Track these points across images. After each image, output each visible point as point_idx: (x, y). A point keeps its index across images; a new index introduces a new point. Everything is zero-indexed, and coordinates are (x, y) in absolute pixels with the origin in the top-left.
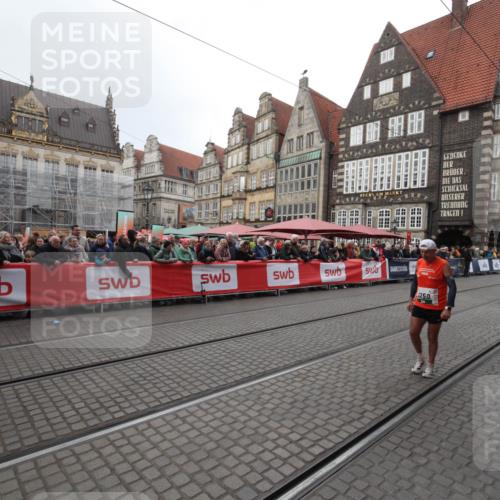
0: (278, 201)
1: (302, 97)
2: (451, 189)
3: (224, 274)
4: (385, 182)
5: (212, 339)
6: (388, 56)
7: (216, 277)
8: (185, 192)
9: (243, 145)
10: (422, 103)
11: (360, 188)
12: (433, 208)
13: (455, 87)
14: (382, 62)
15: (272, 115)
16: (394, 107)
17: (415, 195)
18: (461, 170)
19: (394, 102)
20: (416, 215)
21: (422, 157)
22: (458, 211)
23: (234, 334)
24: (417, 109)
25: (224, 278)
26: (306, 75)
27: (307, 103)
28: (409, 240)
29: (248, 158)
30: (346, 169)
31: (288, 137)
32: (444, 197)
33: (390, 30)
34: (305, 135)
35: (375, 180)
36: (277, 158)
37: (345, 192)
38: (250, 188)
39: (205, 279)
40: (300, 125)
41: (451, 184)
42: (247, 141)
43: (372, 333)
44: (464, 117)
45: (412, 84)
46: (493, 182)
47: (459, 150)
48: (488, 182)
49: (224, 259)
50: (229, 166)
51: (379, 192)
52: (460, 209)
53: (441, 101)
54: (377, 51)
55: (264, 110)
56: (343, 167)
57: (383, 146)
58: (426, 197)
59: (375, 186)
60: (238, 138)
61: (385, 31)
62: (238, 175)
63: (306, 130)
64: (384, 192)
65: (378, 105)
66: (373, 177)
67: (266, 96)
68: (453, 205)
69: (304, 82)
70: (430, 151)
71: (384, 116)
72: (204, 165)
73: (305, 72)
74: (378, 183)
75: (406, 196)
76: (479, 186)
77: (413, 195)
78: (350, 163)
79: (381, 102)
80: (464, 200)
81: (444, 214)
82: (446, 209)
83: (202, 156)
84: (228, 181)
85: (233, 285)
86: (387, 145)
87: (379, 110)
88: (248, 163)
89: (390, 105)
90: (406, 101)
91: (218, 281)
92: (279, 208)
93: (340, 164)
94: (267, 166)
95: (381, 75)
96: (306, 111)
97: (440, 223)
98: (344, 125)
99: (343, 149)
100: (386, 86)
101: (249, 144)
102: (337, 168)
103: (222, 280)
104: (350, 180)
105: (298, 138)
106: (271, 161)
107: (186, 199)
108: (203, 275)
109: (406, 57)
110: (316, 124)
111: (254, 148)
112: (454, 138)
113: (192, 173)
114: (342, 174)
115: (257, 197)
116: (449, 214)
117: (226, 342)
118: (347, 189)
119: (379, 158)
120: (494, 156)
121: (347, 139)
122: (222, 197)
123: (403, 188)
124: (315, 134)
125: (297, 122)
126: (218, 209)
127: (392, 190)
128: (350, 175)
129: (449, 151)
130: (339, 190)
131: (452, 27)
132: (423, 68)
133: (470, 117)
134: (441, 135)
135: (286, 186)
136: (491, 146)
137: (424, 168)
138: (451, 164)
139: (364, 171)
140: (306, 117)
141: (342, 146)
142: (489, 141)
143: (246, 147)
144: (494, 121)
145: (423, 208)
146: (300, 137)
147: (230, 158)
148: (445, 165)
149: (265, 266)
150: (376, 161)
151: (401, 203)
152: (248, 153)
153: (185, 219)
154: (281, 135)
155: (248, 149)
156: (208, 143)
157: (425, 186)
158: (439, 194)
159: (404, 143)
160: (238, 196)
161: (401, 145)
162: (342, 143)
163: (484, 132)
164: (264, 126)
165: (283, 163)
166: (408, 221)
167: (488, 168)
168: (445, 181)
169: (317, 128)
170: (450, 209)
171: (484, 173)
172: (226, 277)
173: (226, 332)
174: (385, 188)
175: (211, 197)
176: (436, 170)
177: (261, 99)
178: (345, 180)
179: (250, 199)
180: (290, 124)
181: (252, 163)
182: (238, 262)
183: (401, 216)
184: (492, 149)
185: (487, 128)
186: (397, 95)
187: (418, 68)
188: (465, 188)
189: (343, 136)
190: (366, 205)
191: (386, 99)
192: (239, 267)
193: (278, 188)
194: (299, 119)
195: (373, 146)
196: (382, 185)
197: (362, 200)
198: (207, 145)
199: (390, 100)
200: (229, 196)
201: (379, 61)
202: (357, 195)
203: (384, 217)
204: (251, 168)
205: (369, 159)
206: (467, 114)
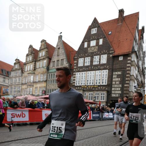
0: (48, 87)
1: (59, 44)
2: (116, 86)
3: (22, 114)
4: (92, 82)
5: (16, 139)
6: (94, 31)
7: (18, 115)
8: (4, 81)
9: (33, 62)
10: (106, 51)
11: (82, 84)
12: (109, 93)
13: (118, 47)
14: (92, 33)
15: (46, 50)
16: (96, 52)
17: (103, 88)
18: (120, 79)
19: (96, 50)
20: (103, 96)
21: (105, 73)
22: (118, 95)
23: (27, 138)
24: (104, 54)
25: (23, 115)
26: (61, 34)
27: (61, 46)
28: (100, 104)
29: (35, 68)
30: (76, 76)
31: (53, 60)
32: (113, 89)
33: (95, 20)
34: (60, 60)
35: (88, 81)
36: (48, 69)
37: (76, 85)
38: (35, 81)
39: (13, 116)
40: (58, 56)
41: (116, 84)
42: (34, 60)
43: (85, 136)
44: (121, 58)
45: (103, 43)
46: (130, 84)
47: (119, 71)
48: (129, 84)
49: (23, 107)
50: (26, 71)
51: (89, 86)
52: (119, 94)
53: (113, 52)
54: (90, 28)
55: (43, 47)
56: (75, 74)
57: (91, 67)
58: (106, 89)
59: (88, 83)
60: (30, 58)
61: (93, 21)
62: (30, 74)
63: (61, 58)
64: (91, 86)
65: (90, 51)
66: (87, 79)
67: (43, 41)
68: (116, 92)
69: (60, 37)
70: (109, 71)
71: (92, 55)
72: (14, 69)
73: (61, 33)
74: (89, 82)
75: (99, 88)
76: (125, 85)
77: (102, 87)
78: (78, 73)
79: (91, 50)
80: (120, 91)
81: (113, 95)
82: (114, 94)
83: (13, 65)
84: (25, 77)
85: (26, 119)
86: (92, 67)
87: (90, 53)
88: (35, 70)
89: (94, 51)
90: (101, 50)
91: (20, 117)
92: (48, 90)
93: (74, 73)
94: (43, 72)
95: (91, 38)
96: (61, 50)
97: (111, 99)
98: (76, 57)
99: (75, 67)
100: (93, 43)
101: (35, 62)
102: (73, 75)
103: (21, 116)
104: (78, 80)
105: (57, 61)
106: (45, 70)
107: (5, 84)
108: (12, 114)
109: (101, 33)
110: (65, 56)
111: (38, 64)
112: (117, 66)
113: (8, 72)
114: (75, 77)
115: (38, 85)
116: (115, 96)
117: (23, 140)
118: (76, 84)
119: (89, 72)
120: (131, 75)
121: (77, 63)
122: (22, 84)
123: (98, 85)
124: (64, 60)
125: (57, 54)
126: (20, 90)
127: (94, 85)
128: (78, 78)
129: (116, 71)
130: (73, 84)
131: (118, 23)
132: (107, 38)
133: (123, 59)
134: (113, 65)
135: (51, 81)
136: (130, 70)
137: (106, 77)
138: (116, 76)
139: (83, 77)
140: (60, 52)
141: (75, 66)
142: (129, 68)
143: (34, 62)
144: (131, 61)
145: (105, 93)
146: (58, 61)
147: (26, 67)
148: (114, 76)
149: (42, 111)
150: (88, 73)
151: (97, 91)
152: (35, 65)
153: (4, 93)
154: (50, 59)
155: (35, 64)
156: (16, 59)
157: (106, 84)
158: (111, 88)
159: (99, 67)
160: (30, 84)
161: (98, 67)
162: (75, 65)
163: (128, 65)
164: (42, 54)
165: (50, 71)
166: (100, 98)
167: (129, 79)
168: (114, 83)
169: (65, 58)
170: (115, 94)
171: (127, 80)
172: (24, 115)
173: (23, 136)
174: (91, 84)
175: (17, 84)
176: (110, 78)
177: (41, 42)
178: (76, 80)
179: (35, 86)
180: (54, 54)
181: (37, 70)
182: (29, 108)
183: (97, 95)
184: (130, 71)
185: (129, 63)
186: (97, 47)
187: (105, 37)
188: (121, 86)
189: (76, 62)
190: (84, 91)
191: (93, 48)
192: (30, 111)
193: (48, 82)
194: (58, 52)
195: (87, 67)
196: (90, 83)
197: (82, 89)
198: (15, 60)
199: (94, 49)
200: (25, 84)
201: (91, 33)
202: (80, 86)
203: (91, 96)
204: (36, 72)
205: (86, 72)
206: (122, 57)
